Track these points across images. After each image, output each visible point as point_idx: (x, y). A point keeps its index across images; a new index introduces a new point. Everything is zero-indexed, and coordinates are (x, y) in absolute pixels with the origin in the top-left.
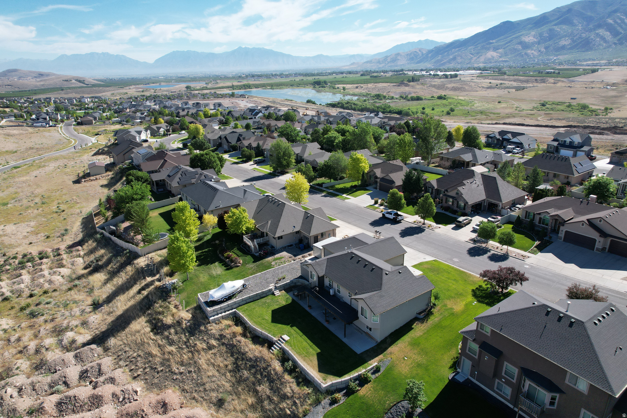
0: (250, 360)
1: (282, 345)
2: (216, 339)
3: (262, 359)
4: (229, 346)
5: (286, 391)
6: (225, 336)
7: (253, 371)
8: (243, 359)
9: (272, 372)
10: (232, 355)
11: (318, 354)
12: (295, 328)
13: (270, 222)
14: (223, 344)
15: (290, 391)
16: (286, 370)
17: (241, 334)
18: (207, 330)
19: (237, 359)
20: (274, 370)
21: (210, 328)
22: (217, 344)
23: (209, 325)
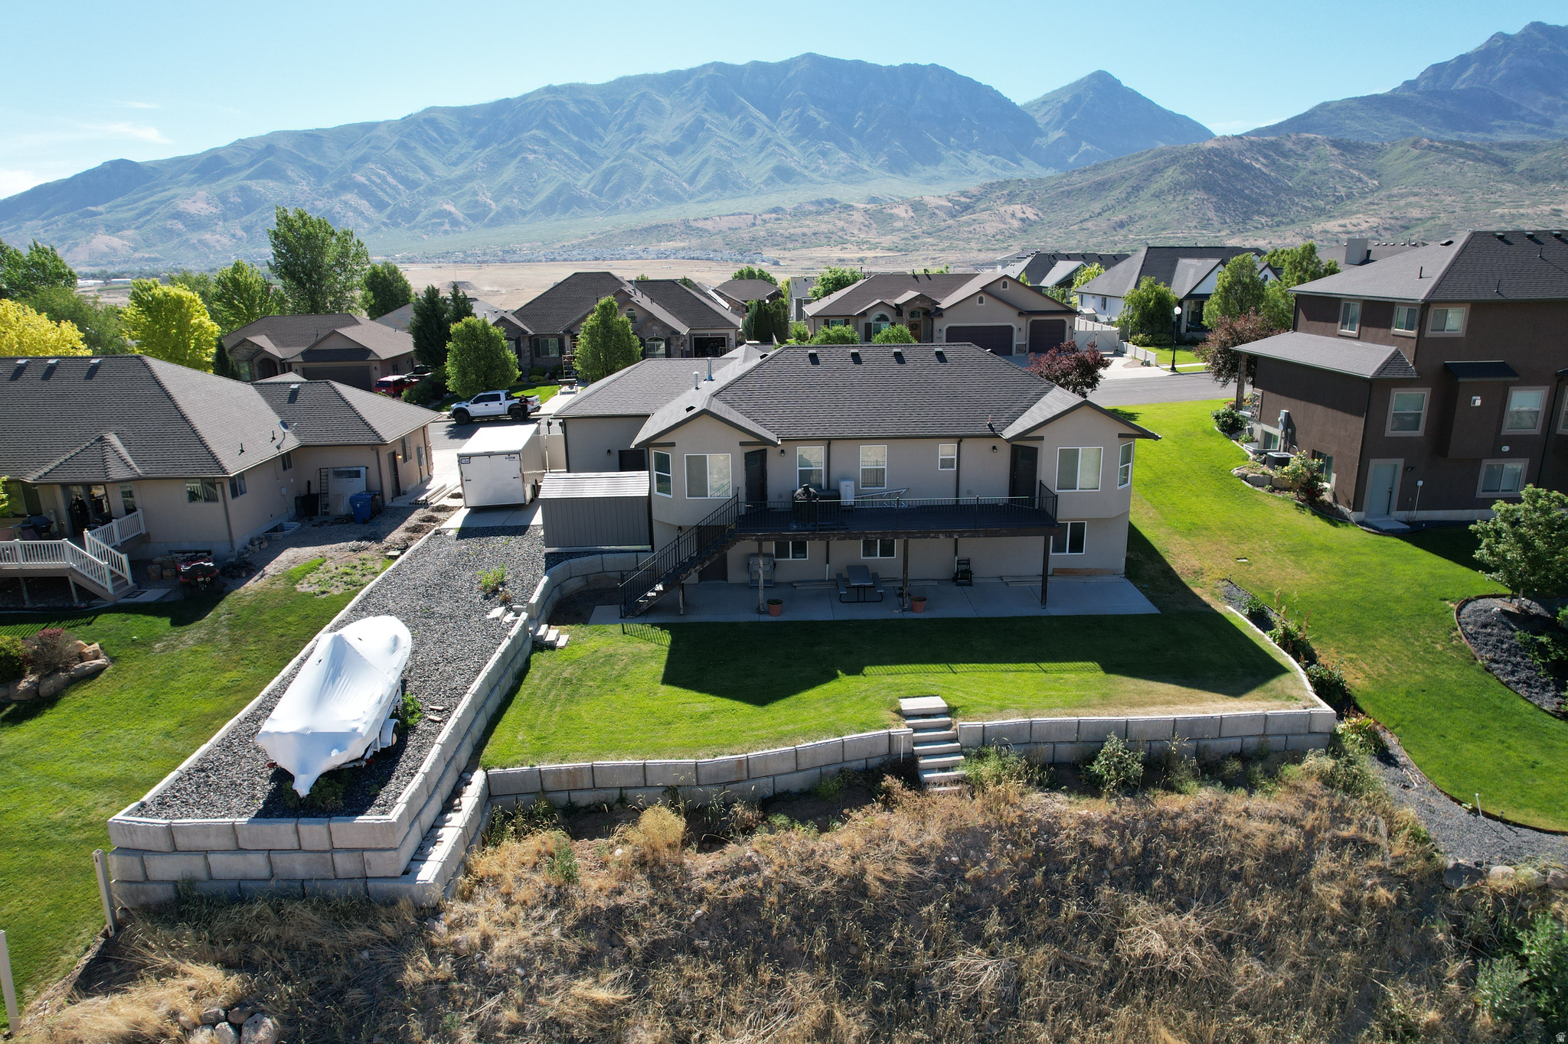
0: (916, 891)
1: (961, 723)
2: (585, 964)
3: (970, 841)
4: (703, 935)
5: (1260, 842)
6: (618, 912)
7: (993, 925)
8: (877, 924)
9: (1098, 839)
10: (786, 962)
11: (1108, 669)
12: (867, 670)
13: (113, 439)
14: (656, 953)
15: (1270, 828)
16: (1130, 788)
17: (686, 843)
18: (465, 963)
19: (841, 952)
20: (1087, 824)
21: (470, 936)
22: (616, 985)
23: (441, 927)
